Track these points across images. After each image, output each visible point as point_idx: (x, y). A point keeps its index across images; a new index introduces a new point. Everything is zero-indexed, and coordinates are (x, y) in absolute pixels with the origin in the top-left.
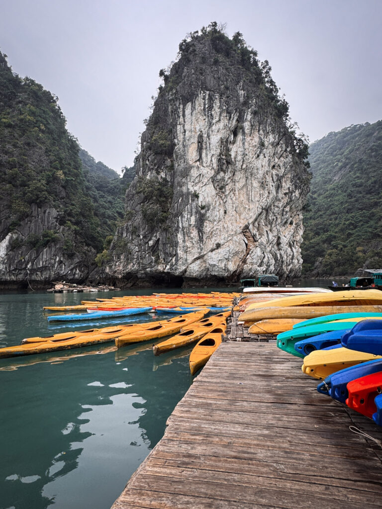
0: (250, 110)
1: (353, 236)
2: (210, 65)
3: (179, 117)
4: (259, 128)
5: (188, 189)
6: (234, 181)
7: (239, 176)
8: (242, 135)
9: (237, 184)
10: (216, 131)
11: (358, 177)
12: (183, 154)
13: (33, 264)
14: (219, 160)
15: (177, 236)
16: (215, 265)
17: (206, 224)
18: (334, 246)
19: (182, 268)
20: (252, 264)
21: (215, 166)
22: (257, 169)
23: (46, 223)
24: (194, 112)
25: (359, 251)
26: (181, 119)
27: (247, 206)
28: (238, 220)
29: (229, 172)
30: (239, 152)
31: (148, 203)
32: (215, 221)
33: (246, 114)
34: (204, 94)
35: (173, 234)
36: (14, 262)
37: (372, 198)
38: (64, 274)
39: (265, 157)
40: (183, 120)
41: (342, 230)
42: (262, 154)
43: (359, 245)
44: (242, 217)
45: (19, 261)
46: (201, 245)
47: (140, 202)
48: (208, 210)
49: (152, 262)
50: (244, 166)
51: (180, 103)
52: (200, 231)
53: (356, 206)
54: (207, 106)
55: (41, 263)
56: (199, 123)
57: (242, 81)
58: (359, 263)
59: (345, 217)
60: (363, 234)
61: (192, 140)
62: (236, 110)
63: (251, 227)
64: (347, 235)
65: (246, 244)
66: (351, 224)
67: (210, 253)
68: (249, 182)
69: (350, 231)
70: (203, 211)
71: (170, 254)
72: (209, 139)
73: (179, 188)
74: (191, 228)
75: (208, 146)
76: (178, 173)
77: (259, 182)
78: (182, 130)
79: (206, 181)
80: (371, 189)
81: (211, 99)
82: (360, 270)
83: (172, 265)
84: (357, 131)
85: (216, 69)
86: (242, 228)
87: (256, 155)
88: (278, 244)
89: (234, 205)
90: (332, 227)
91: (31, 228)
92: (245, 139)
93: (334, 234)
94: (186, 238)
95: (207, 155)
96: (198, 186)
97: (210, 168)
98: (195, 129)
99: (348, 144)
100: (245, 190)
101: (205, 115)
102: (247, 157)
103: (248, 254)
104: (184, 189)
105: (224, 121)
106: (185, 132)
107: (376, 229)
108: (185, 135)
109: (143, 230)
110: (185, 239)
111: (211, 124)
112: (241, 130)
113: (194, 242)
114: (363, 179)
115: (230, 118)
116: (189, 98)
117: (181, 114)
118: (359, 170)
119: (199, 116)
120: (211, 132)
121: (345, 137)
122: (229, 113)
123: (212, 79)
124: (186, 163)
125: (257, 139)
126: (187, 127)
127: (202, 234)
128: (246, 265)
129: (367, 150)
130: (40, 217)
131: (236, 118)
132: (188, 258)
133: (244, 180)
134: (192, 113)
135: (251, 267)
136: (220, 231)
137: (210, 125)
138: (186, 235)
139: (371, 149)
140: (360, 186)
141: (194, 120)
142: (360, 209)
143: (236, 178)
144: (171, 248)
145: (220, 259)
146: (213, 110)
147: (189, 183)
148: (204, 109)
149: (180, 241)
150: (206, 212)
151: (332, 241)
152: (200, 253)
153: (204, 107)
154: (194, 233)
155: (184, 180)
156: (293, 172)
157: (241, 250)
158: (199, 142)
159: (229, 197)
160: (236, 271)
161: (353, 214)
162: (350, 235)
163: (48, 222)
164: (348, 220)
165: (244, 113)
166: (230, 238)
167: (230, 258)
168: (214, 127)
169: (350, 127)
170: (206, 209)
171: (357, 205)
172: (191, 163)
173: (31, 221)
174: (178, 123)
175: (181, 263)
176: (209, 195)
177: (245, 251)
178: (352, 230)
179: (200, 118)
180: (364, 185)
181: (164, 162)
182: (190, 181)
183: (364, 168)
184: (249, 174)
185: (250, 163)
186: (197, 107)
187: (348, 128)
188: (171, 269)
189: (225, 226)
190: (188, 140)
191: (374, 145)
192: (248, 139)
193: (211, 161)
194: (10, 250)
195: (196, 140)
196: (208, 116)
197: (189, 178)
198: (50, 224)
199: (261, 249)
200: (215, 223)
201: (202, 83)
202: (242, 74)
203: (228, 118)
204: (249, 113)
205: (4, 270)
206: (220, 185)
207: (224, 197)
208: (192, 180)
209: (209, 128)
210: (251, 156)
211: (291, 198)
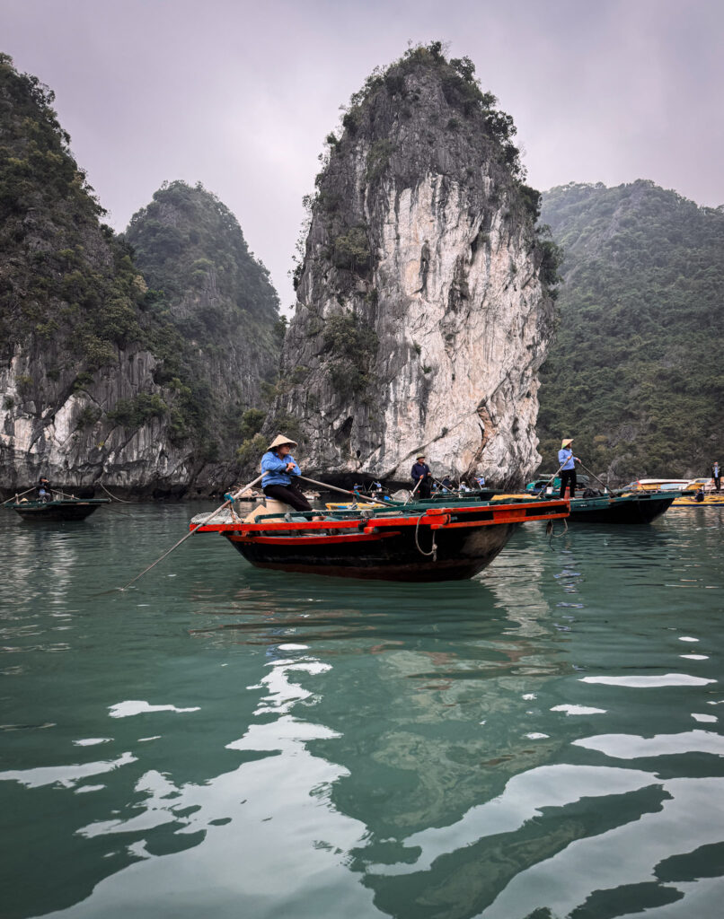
0: (499, 211)
1: (587, 415)
2: (442, 129)
3: (389, 211)
4: (509, 241)
5: (405, 338)
6: (468, 328)
7: (477, 318)
8: (486, 252)
9: (472, 332)
10: (451, 244)
11: (589, 299)
12: (395, 277)
13: (117, 456)
14: (452, 292)
15: (384, 414)
16: (438, 463)
17: (432, 396)
18: (556, 433)
19: (389, 467)
20: (490, 461)
21: (446, 301)
22: (505, 310)
23: (136, 380)
24: (416, 207)
25: (600, 443)
26: (392, 215)
27: (485, 370)
28: (471, 392)
29: (462, 312)
30: (480, 281)
31: (331, 355)
32: (441, 391)
33: (493, 218)
34: (434, 179)
35: (377, 411)
36: (85, 451)
37: (619, 343)
38: (168, 474)
39: (516, 290)
40: (394, 216)
41: (567, 403)
42: (512, 286)
43: (598, 430)
44: (477, 387)
45: (93, 451)
46: (422, 429)
47: (316, 352)
48: (436, 374)
49: (337, 456)
50: (486, 304)
51: (391, 188)
52: (423, 408)
53: (591, 357)
54: (437, 199)
55: (135, 454)
56: (423, 225)
57: (489, 160)
58: (601, 465)
59: (571, 378)
60: (605, 411)
61: (412, 255)
62: (481, 210)
63: (489, 403)
64: (577, 412)
65: (483, 431)
66: (583, 391)
67: (433, 444)
68: (490, 329)
69: (581, 405)
70: (428, 376)
71: (372, 443)
72: (440, 256)
73: (389, 335)
74: (409, 403)
75: (438, 269)
76: (387, 309)
77: (505, 330)
78: (394, 235)
79: (432, 326)
80: (616, 327)
81: (445, 189)
82: (602, 477)
83: (374, 462)
84: (581, 198)
85: (452, 137)
86: (478, 404)
87: (504, 287)
88: (515, 430)
89: (467, 367)
90: (549, 395)
91: (110, 388)
92: (490, 259)
93: (553, 409)
94: (399, 418)
95: (434, 282)
96: (419, 333)
97: (439, 305)
98: (417, 235)
99: (566, 224)
100: (482, 342)
101: (434, 214)
102: (492, 289)
103: (484, 446)
104: (399, 337)
105: (464, 229)
106: (398, 237)
107: (628, 403)
108: (398, 244)
109: (327, 402)
110: (396, 419)
111: (443, 230)
112: (485, 244)
113: (412, 425)
114: (599, 304)
115: (472, 223)
116: (409, 181)
117: (392, 206)
118: (591, 284)
119: (422, 213)
120: (442, 245)
121: (558, 207)
122: (472, 215)
123: (448, 155)
124: (400, 293)
125: (506, 261)
126: (402, 230)
127: (425, 413)
128: (480, 464)
129: (604, 243)
130: (123, 367)
131: (479, 223)
132: (401, 451)
133: (483, 327)
134: (411, 206)
135: (488, 466)
136: (447, 408)
137: (443, 232)
138: (399, 414)
139: (612, 243)
140: (596, 318)
141: (414, 221)
142: (597, 364)
143: (472, 322)
144: (375, 435)
145: (446, 453)
146: (447, 207)
147: (407, 328)
148: (433, 204)
149: (390, 423)
150: (432, 377)
151: (549, 423)
152: (420, 443)
153: (433, 201)
154: (414, 411)
155: (398, 322)
156: (541, 310)
157: (474, 440)
158: (423, 260)
159: (460, 353)
160: (467, 472)
161: (584, 373)
162: (581, 412)
163: (140, 378)
164: (578, 384)
165: (491, 215)
166: (460, 420)
167: (460, 451)
168: (447, 237)
169: (568, 186)
170: (433, 372)
171: (593, 357)
172: (408, 293)
173: (108, 375)
174: (386, 221)
175: (388, 458)
176: (436, 350)
177: (480, 441)
178: (585, 402)
179: (425, 217)
180: (604, 316)
181: (354, 284)
182: (408, 325)
183: (600, 282)
184: (492, 316)
185: (495, 299)
186: (420, 199)
187: (564, 187)
188: (370, 468)
189: (455, 400)
190: (405, 254)
191: (616, 238)
192: (495, 259)
193: (442, 293)
194: (76, 429)
195: (418, 256)
196: (439, 217)
197: (406, 319)
198: (143, 382)
199: (505, 438)
200: (442, 395)
201: (433, 160)
202: (489, 149)
203: (469, 223)
204: (499, 217)
205: (61, 466)
206: (448, 333)
207: (452, 352)
208: (411, 324)
209: (440, 238)
210: (497, 286)
211: (534, 355)
